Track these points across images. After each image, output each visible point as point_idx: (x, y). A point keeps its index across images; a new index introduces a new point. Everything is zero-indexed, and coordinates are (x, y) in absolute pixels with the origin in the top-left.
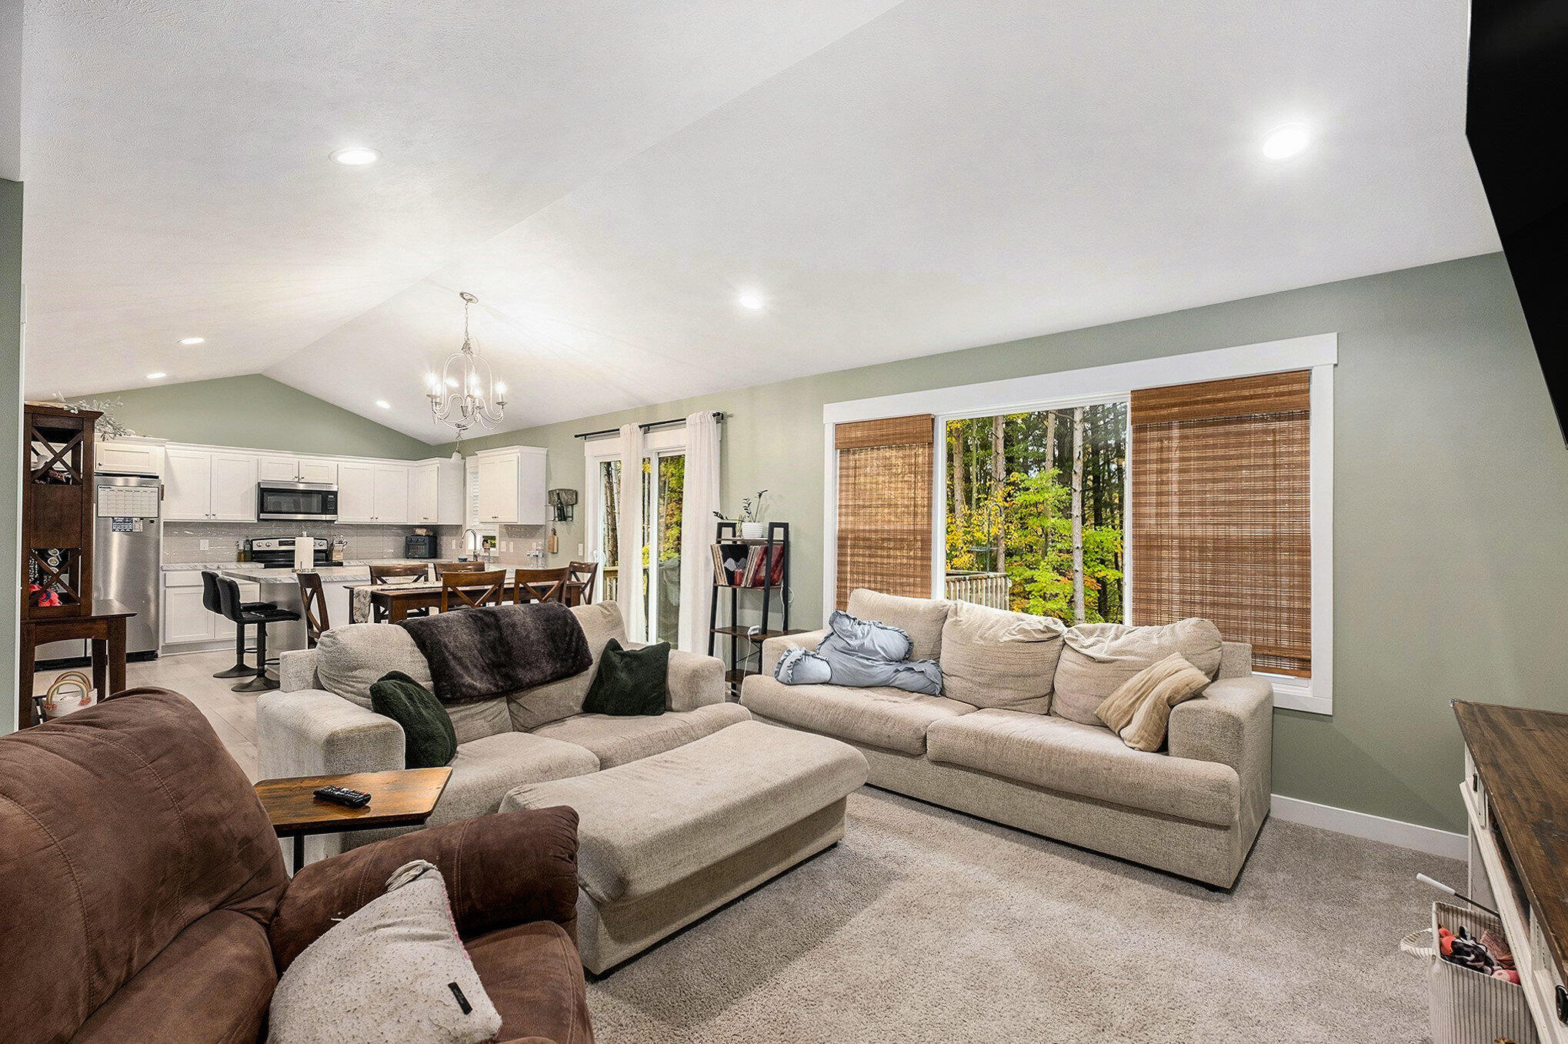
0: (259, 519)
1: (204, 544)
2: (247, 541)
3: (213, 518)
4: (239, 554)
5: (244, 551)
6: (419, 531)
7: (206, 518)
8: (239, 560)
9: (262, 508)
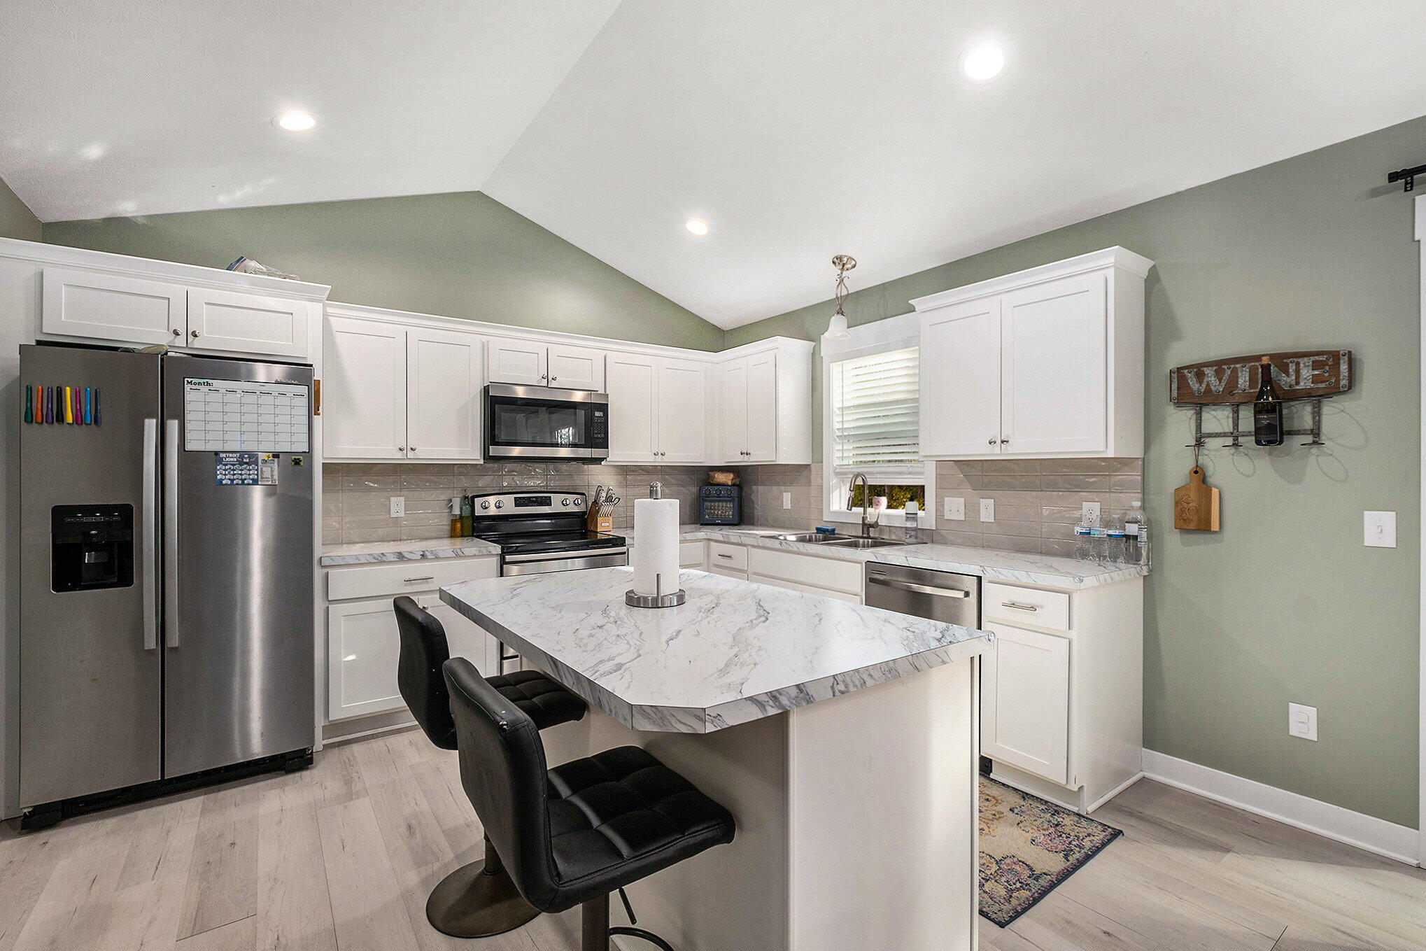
0: (487, 457)
1: (398, 505)
2: (466, 498)
3: (411, 455)
4: (454, 522)
5: (461, 517)
6: (721, 478)
7: (399, 455)
8: (453, 535)
9: (491, 436)
